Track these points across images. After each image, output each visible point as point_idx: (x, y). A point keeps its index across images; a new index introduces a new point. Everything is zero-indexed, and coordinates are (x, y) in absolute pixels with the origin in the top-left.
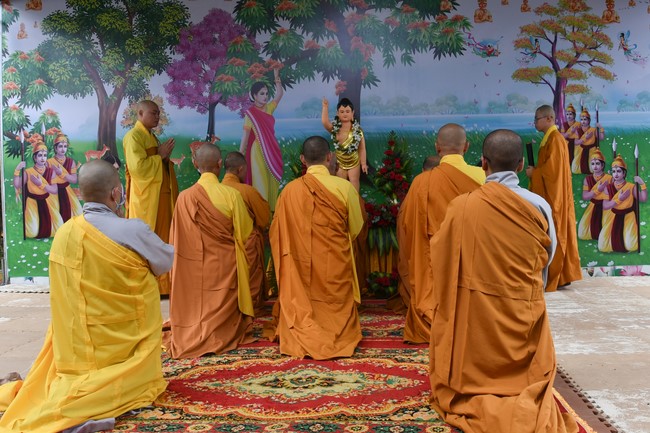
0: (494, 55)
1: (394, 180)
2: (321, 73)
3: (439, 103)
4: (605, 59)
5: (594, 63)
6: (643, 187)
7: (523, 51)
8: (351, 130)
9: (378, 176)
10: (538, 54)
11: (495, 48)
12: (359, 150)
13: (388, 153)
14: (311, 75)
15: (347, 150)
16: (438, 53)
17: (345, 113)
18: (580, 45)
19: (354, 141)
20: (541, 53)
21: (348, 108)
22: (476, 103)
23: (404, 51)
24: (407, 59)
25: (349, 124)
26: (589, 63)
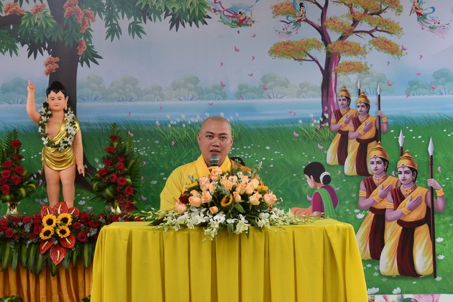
0: (247, 25)
1: (115, 184)
2: (26, 46)
3: (176, 86)
4: (391, 28)
5: (376, 34)
6: (439, 193)
7: (284, 18)
8: (64, 122)
9: (97, 179)
10: (302, 23)
11: (248, 15)
12: (74, 146)
13: (110, 150)
14: (13, 49)
15: (58, 146)
16: (175, 22)
17: (56, 101)
18: (359, 10)
19: (67, 135)
20: (306, 21)
21: (60, 94)
22: (223, 85)
23: (132, 19)
24: (136, 30)
25: (62, 112)
26: (370, 33)
